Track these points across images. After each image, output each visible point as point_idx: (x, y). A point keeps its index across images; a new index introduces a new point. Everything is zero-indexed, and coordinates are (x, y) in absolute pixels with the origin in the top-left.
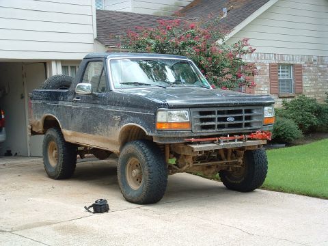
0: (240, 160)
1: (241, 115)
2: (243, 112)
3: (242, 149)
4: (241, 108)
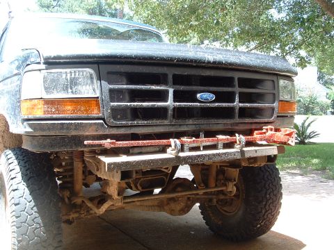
0: (232, 188)
1: (230, 89)
2: (236, 83)
3: (234, 164)
4: (229, 74)
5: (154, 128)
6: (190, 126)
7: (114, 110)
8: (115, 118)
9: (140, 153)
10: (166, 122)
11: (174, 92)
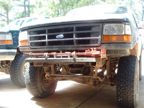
2: (74, 29)
4: (71, 26)
5: (43, 49)
6: (56, 48)
7: (31, 43)
8: (31, 45)
9: (41, 58)
10: (46, 47)
11: (48, 36)
